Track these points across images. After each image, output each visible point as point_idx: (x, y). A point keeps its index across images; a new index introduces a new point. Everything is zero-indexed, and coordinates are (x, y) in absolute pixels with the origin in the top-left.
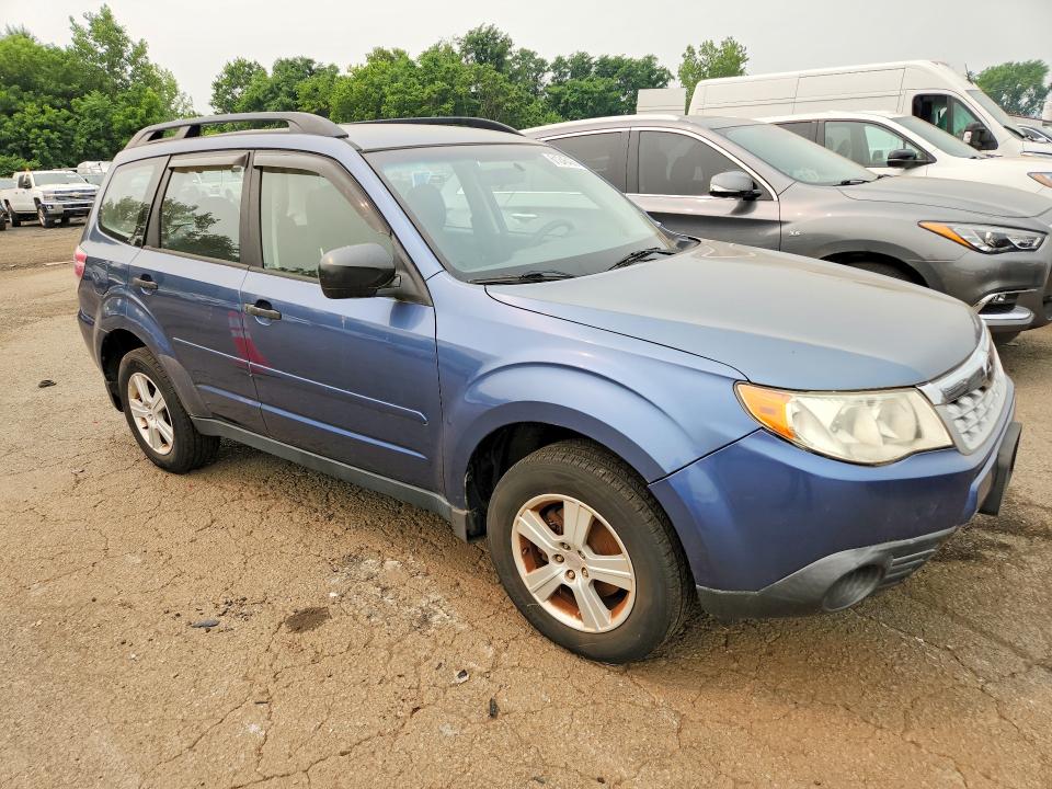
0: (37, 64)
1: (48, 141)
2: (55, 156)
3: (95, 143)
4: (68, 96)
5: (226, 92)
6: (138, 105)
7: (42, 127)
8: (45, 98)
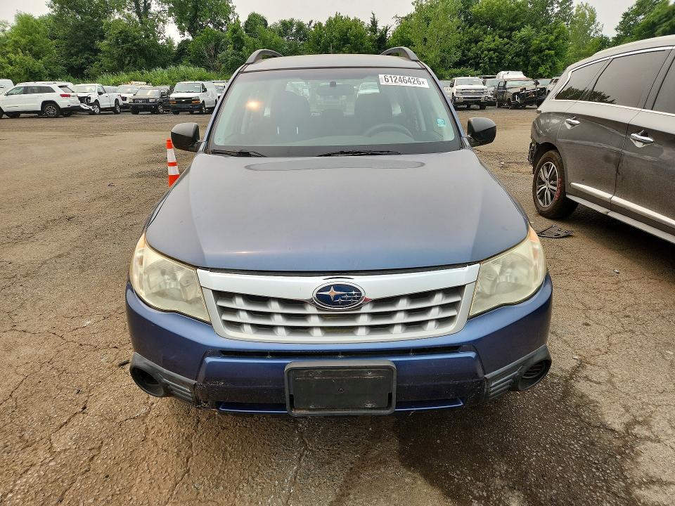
0: (501, 12)
1: (490, 59)
2: (491, 68)
3: (517, 59)
4: (512, 29)
5: (631, 19)
6: (551, 33)
7: (489, 50)
8: (498, 32)
